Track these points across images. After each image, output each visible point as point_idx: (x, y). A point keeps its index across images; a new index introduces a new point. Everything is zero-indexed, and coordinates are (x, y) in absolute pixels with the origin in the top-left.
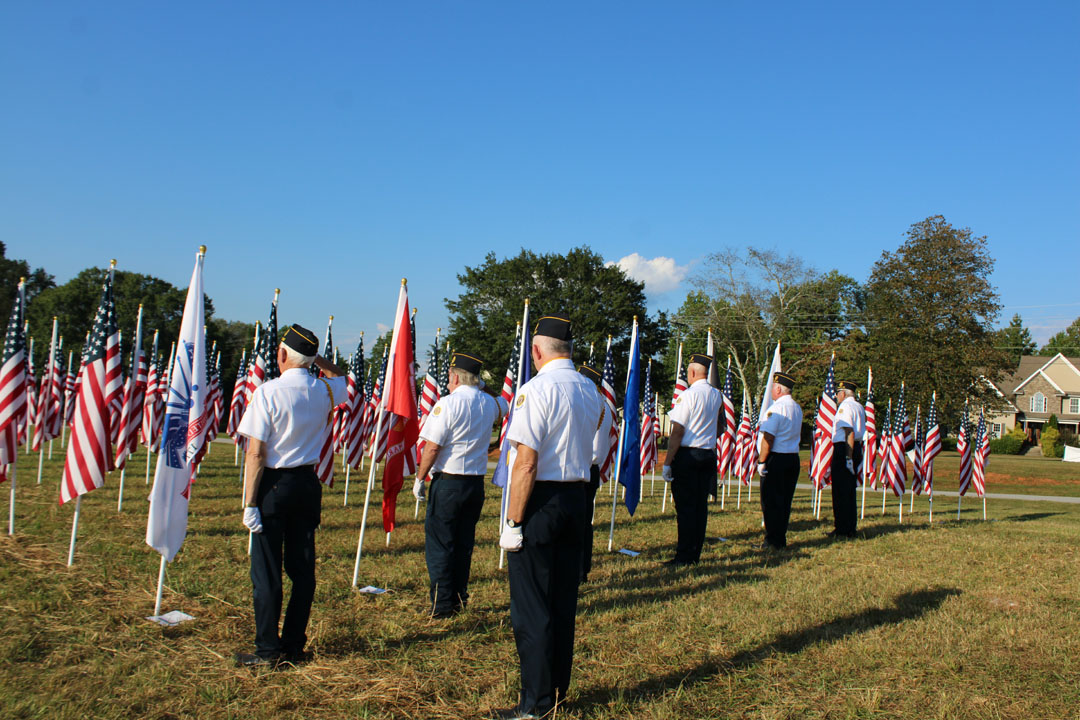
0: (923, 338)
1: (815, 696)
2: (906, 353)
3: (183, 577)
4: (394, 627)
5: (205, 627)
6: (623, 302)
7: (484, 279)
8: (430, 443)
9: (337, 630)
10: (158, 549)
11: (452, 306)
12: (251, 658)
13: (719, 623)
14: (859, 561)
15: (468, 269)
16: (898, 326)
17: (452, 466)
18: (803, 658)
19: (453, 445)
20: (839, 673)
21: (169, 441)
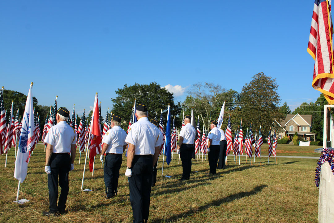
0: (258, 109)
1: (224, 219)
2: (253, 114)
3: (26, 188)
4: (94, 202)
5: (33, 203)
6: (167, 99)
7: (123, 92)
8: (105, 144)
9: (76, 203)
10: (18, 179)
11: (113, 101)
12: (48, 213)
13: (195, 198)
14: (238, 178)
15: (119, 89)
16: (250, 106)
17: (112, 151)
18: (220, 207)
19: (112, 144)
20: (231, 212)
21: (21, 145)
